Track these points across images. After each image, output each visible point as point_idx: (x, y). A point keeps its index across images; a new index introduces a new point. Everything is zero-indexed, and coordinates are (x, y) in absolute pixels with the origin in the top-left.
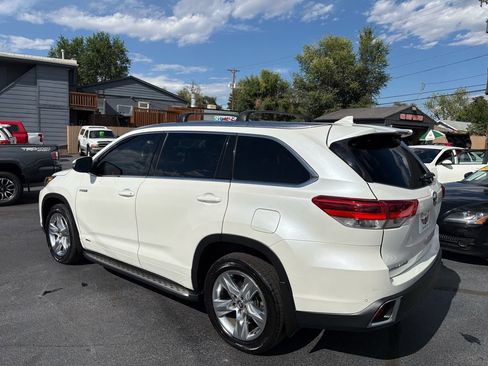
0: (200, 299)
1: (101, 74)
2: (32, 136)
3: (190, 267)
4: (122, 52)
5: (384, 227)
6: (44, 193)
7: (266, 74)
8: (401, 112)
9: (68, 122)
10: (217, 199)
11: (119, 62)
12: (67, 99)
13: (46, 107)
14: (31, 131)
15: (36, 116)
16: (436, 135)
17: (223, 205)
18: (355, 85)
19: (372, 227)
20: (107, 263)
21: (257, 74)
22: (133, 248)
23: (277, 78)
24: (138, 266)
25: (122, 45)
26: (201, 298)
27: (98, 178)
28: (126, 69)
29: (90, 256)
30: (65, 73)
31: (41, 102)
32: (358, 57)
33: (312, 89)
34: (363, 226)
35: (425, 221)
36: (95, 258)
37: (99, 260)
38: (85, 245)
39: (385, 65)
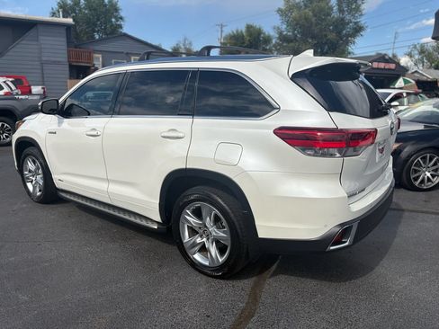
0: (168, 231)
1: (98, 32)
2: (36, 89)
3: (157, 201)
4: (117, 10)
5: (344, 156)
6: (15, 137)
7: (249, 27)
9: (68, 76)
10: (181, 135)
11: (113, 20)
12: (66, 56)
13: (48, 62)
14: (34, 85)
15: (40, 71)
16: (406, 82)
17: (187, 140)
19: (332, 155)
20: (80, 201)
21: (243, 28)
22: (103, 186)
23: (259, 32)
24: (109, 202)
25: (116, 4)
26: (169, 229)
27: (66, 120)
28: (120, 27)
29: (64, 195)
30: (63, 31)
31: (44, 59)
32: (335, 9)
33: (292, 41)
34: (324, 155)
35: (381, 151)
36: (68, 197)
37: (72, 198)
38: (58, 185)
39: (361, 15)
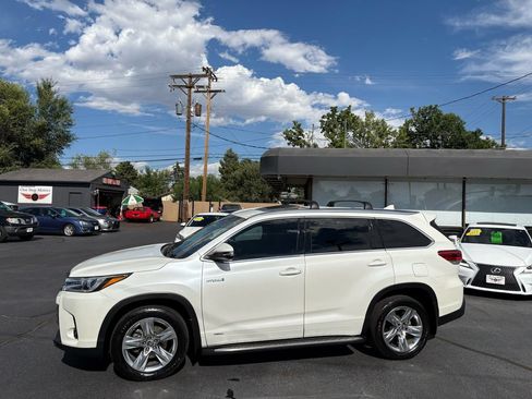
3: (363, 316)
8: (104, 176)
18: (38, 142)
39: (71, 124)
